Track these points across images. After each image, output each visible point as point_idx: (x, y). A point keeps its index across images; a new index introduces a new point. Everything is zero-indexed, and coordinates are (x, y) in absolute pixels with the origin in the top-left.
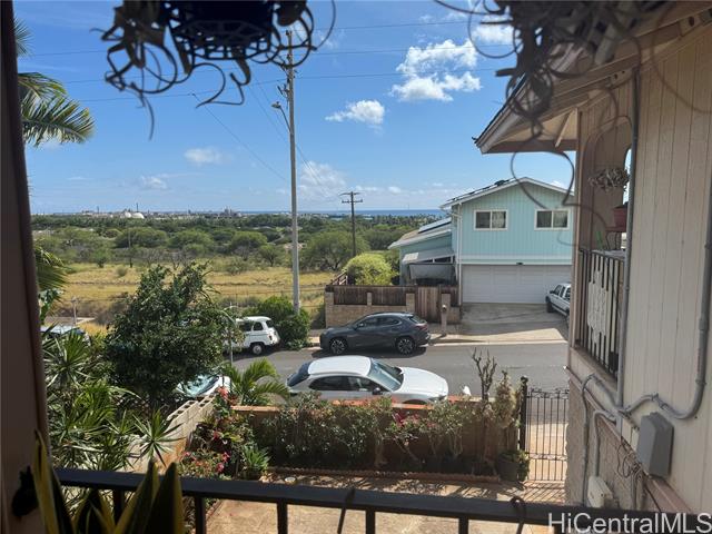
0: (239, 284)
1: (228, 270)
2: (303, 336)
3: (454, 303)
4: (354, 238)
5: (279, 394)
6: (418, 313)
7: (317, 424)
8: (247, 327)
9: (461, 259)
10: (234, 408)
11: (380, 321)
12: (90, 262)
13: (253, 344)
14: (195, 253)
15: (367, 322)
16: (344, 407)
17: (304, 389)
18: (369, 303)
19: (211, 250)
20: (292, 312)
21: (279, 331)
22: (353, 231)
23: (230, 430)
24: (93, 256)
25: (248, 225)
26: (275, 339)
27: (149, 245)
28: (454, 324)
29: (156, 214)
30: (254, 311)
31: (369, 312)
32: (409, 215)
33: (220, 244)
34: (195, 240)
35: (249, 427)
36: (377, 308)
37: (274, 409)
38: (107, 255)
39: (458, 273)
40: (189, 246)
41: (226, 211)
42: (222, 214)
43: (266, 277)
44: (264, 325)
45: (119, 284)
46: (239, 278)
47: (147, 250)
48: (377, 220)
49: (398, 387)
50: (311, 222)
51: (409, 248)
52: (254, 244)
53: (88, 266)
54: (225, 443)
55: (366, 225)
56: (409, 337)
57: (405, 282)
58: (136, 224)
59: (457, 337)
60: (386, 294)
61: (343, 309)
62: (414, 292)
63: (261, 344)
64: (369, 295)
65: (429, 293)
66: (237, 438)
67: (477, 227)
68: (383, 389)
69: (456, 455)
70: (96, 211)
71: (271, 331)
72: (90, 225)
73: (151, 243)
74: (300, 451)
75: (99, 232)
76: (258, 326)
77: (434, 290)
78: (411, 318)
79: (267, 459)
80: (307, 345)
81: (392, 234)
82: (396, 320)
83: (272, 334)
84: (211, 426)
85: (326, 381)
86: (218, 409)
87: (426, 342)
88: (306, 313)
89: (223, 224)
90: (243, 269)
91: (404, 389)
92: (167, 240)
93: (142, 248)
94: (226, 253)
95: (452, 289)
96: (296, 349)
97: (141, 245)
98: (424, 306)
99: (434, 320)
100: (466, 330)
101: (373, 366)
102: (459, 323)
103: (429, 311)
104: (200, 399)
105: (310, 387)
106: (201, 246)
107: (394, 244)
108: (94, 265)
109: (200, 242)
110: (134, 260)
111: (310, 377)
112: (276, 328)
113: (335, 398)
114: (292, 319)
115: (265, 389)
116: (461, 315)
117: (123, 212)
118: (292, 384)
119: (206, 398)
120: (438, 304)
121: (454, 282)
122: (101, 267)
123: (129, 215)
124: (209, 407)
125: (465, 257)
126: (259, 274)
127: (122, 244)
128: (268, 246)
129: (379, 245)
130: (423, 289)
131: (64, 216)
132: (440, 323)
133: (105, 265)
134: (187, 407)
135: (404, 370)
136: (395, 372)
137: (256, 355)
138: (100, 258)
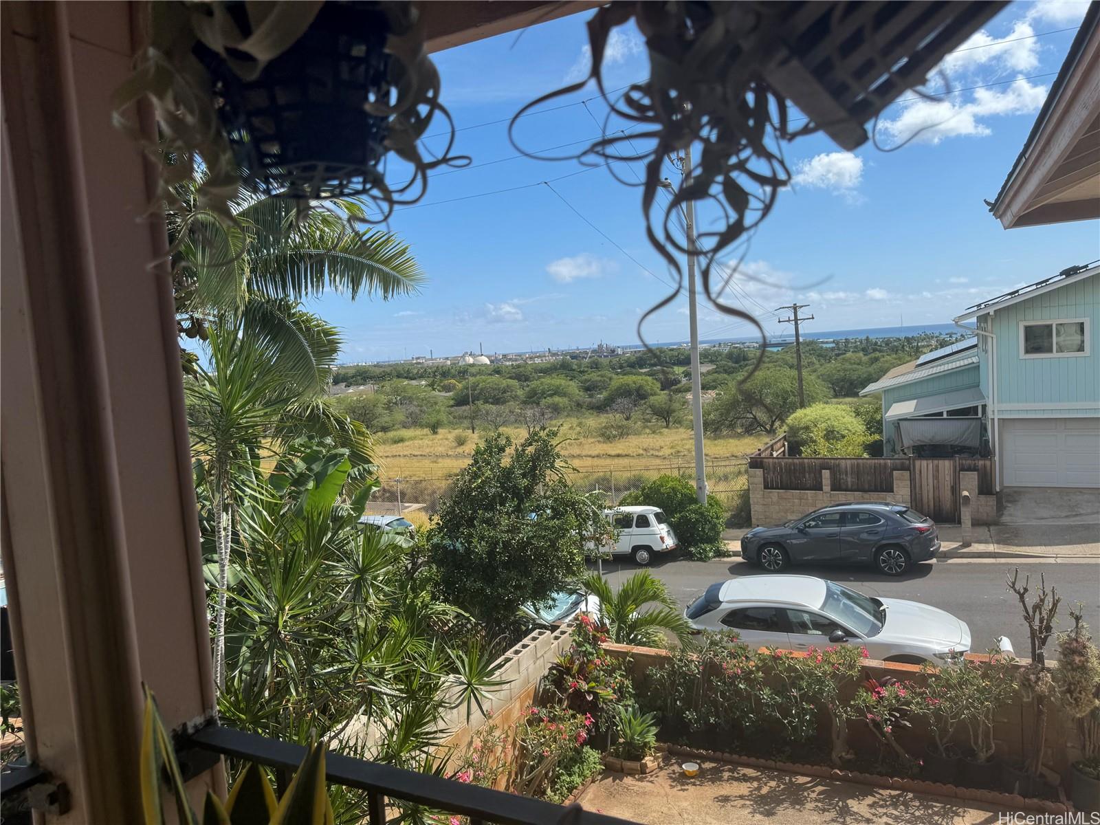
0: (618, 456)
1: (603, 435)
2: (713, 539)
3: (986, 488)
4: (801, 380)
5: (673, 629)
6: (917, 506)
7: (733, 683)
8: (625, 522)
9: (996, 409)
10: (604, 645)
11: (844, 518)
12: (422, 426)
13: (636, 549)
14: (556, 410)
15: (824, 520)
16: (776, 658)
17: (712, 625)
18: (827, 487)
19: (579, 405)
20: (694, 501)
21: (676, 529)
22: (799, 368)
23: (596, 680)
24: (425, 418)
25: (632, 365)
26: (670, 542)
27: (497, 401)
28: (987, 524)
29: (505, 356)
30: (636, 498)
31: (826, 502)
32: (902, 336)
33: (591, 396)
34: (557, 392)
35: (626, 677)
36: (841, 496)
37: (663, 652)
38: (443, 417)
39: (994, 434)
40: (549, 400)
41: (600, 346)
42: (594, 351)
43: (657, 445)
44: (652, 519)
45: (457, 457)
46: (619, 447)
47: (494, 408)
48: (842, 346)
49: (875, 630)
50: (730, 356)
51: (900, 393)
52: (640, 395)
53: (418, 432)
54: (590, 698)
55: (823, 355)
56: (898, 546)
57: (893, 450)
58: (480, 373)
59: (991, 548)
60: (858, 471)
61: (780, 497)
62: (908, 469)
63: (648, 548)
64: (826, 474)
65: (937, 469)
66: (607, 693)
67: (1027, 352)
68: (849, 634)
69: (983, 756)
70: (428, 356)
71: (662, 529)
72: (421, 377)
73: (498, 399)
74: (707, 722)
75: (432, 385)
76: (643, 521)
77: (946, 465)
78: (901, 513)
79: (654, 730)
80: (720, 554)
81: (871, 369)
82: (873, 517)
83: (664, 534)
84: (568, 671)
85: (749, 613)
86: (579, 645)
87: (932, 555)
88: (717, 503)
89: (595, 366)
90: (623, 432)
91: (887, 635)
92: (520, 393)
93: (488, 406)
94: (600, 408)
95: (981, 463)
96: (703, 558)
97: (486, 402)
98: (928, 493)
99: (946, 516)
100: (1010, 535)
101: (830, 595)
102: (996, 523)
103: (937, 500)
104: (553, 628)
105: (724, 622)
106: (565, 400)
107: (872, 387)
108: (426, 431)
109: (564, 395)
110: (477, 422)
111: (723, 606)
112: (670, 525)
113: (761, 643)
114: (695, 512)
115: (651, 620)
116: (1000, 508)
117: (463, 357)
118: (694, 615)
119: (563, 627)
120: (955, 490)
121: (985, 451)
122: (435, 433)
123: (470, 360)
124: (567, 641)
125: (1005, 406)
126: (647, 440)
127: (461, 401)
128: (661, 397)
129: (846, 388)
130: (924, 463)
131: (390, 366)
132: (959, 522)
133: (440, 431)
134: (534, 639)
135: (887, 603)
136: (870, 606)
137: (639, 565)
138: (433, 420)
